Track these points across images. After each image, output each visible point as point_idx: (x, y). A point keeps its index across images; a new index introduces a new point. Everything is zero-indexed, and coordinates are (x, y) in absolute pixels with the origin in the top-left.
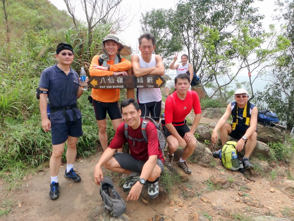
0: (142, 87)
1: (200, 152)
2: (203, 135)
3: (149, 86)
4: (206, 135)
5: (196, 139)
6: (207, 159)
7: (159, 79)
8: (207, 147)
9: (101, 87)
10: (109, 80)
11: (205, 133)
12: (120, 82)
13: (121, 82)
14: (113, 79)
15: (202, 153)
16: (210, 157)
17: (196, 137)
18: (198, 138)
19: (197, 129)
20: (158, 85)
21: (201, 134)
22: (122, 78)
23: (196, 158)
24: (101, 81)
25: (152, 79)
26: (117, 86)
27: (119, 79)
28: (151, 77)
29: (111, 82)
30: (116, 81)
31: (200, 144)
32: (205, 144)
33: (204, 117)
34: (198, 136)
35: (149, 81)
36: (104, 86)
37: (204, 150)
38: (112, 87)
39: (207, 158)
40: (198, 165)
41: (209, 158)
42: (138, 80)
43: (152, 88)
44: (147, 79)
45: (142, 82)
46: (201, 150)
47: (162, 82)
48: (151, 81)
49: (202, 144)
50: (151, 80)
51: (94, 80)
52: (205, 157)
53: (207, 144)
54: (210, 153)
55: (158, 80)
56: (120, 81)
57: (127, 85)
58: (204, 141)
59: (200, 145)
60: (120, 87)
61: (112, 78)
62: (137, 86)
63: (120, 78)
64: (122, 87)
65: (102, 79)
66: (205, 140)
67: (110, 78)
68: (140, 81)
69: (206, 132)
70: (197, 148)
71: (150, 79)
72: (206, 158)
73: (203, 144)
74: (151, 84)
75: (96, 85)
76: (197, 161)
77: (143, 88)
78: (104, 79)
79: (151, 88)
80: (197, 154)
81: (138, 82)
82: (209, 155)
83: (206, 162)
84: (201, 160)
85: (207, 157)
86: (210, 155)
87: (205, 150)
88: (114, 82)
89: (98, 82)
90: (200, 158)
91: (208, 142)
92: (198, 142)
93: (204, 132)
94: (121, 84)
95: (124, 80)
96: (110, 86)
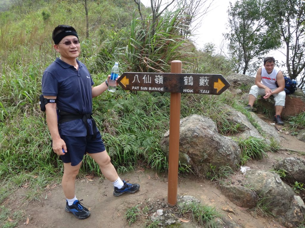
0: (192, 91)
1: (283, 202)
2: (293, 173)
3: (202, 91)
4: (298, 173)
5: (281, 178)
6: (294, 217)
7: (220, 81)
8: (297, 194)
9: (133, 88)
10: (144, 78)
11: (297, 171)
12: (158, 82)
13: (160, 83)
14: (149, 78)
15: (288, 204)
16: (302, 214)
17: (280, 174)
18: (283, 176)
19: (284, 162)
20: (216, 90)
21: (291, 171)
22: (162, 76)
23: (275, 209)
24: (134, 80)
25: (208, 80)
26: (155, 88)
27: (158, 78)
28: (206, 78)
29: (147, 81)
30: (153, 81)
31: (285, 187)
32: (295, 189)
33: (300, 140)
34: (284, 173)
35: (202, 83)
36: (138, 87)
37: (291, 198)
38: (148, 89)
39: (295, 215)
40: (278, 221)
41: (298, 216)
42: (186, 80)
43: (206, 94)
44: (200, 80)
45: (192, 84)
46: (285, 198)
47: (223, 85)
48: (205, 83)
49: (289, 187)
50: (206, 81)
51: (125, 77)
52: (291, 212)
53: (298, 189)
54: (302, 207)
55: (217, 81)
56: (159, 80)
57: (169, 88)
58: (294, 184)
59: (285, 190)
60: (159, 89)
61: (148, 76)
62: (184, 90)
63: (159, 76)
64: (162, 89)
65: (135, 77)
66: (296, 183)
67: (145, 76)
68: (188, 82)
69: (299, 170)
70: (279, 194)
71: (204, 80)
72: (293, 214)
73: (292, 187)
74: (205, 88)
75: (126, 85)
76: (277, 214)
77: (192, 93)
78: (138, 77)
79: (204, 93)
80: (278, 203)
81: (186, 84)
82: (299, 210)
83: (293, 222)
84: (284, 216)
85: (296, 213)
86: (301, 210)
87: (294, 199)
88: (151, 83)
89: (130, 81)
90: (281, 212)
91: (302, 185)
92: (283, 183)
93: (296, 168)
94: (160, 86)
95: (165, 80)
96: (145, 88)
